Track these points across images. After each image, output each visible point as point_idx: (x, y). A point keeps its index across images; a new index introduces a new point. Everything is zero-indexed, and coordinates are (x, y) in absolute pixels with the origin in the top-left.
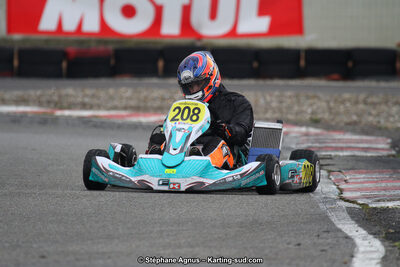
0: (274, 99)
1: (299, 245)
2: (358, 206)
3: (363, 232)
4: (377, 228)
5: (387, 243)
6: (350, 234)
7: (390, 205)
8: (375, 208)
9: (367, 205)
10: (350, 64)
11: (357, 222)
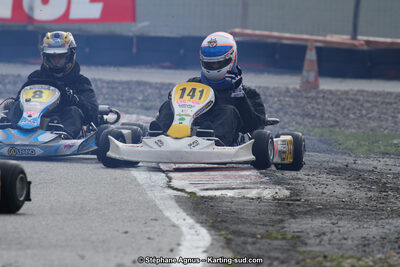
0: (105, 85)
1: (126, 232)
2: (186, 195)
3: (190, 221)
4: (204, 217)
5: (213, 232)
6: (177, 223)
7: (218, 193)
8: (203, 197)
9: (194, 194)
10: (182, 52)
11: (185, 210)
